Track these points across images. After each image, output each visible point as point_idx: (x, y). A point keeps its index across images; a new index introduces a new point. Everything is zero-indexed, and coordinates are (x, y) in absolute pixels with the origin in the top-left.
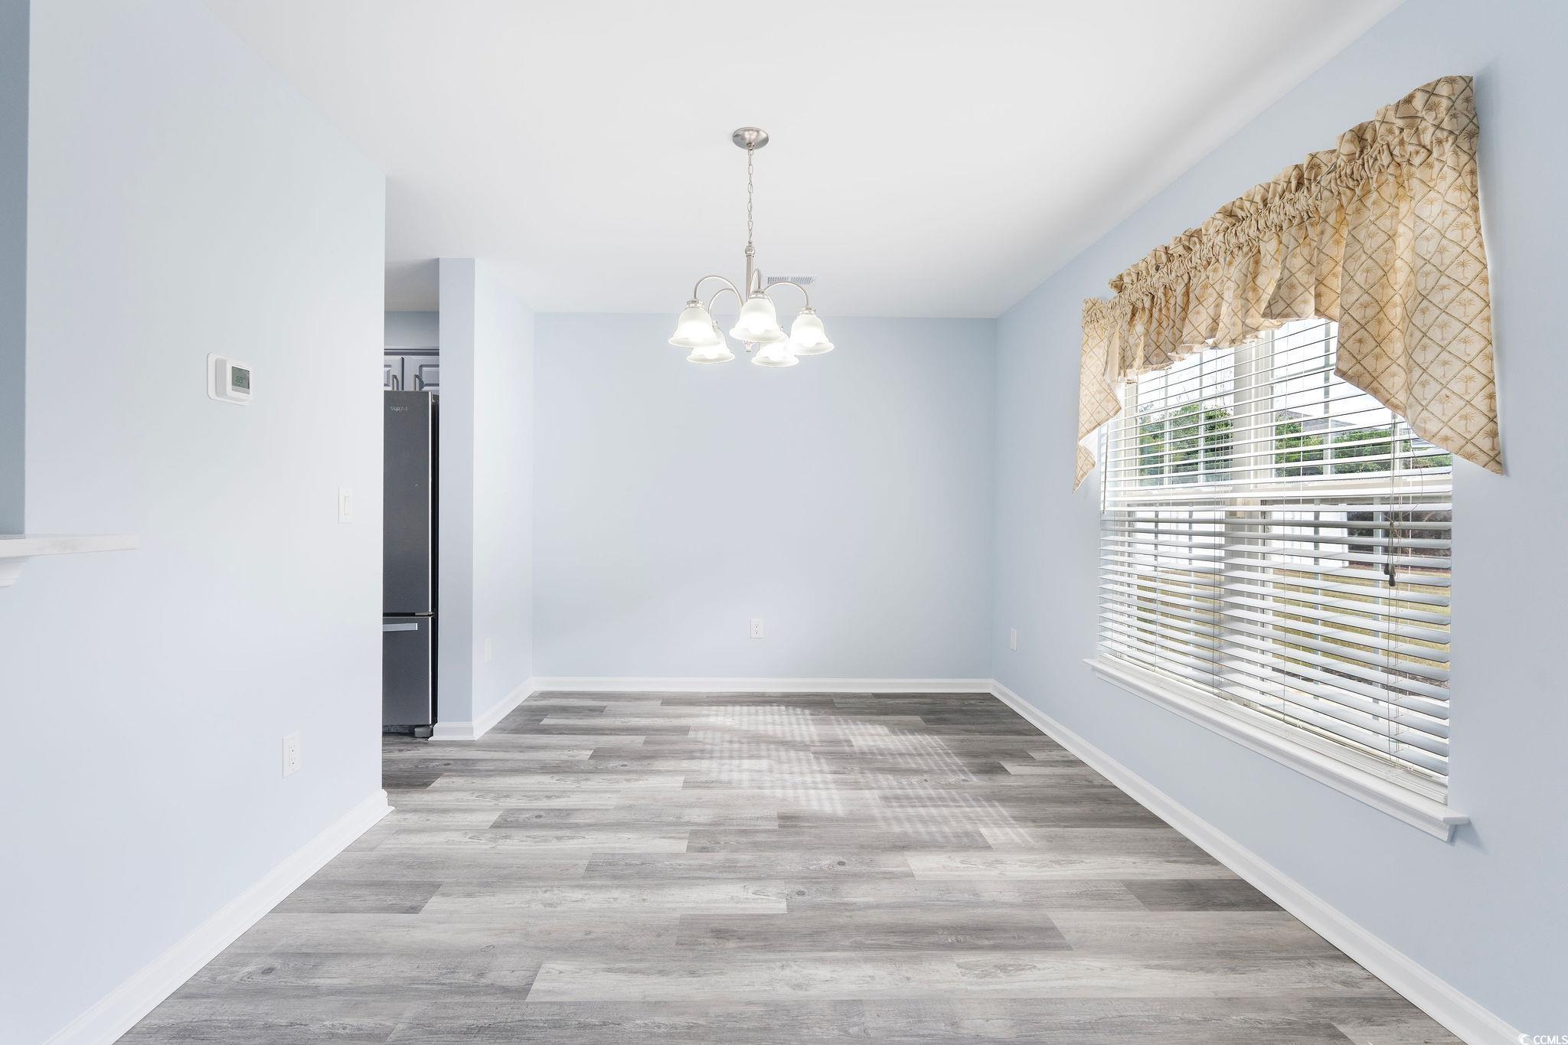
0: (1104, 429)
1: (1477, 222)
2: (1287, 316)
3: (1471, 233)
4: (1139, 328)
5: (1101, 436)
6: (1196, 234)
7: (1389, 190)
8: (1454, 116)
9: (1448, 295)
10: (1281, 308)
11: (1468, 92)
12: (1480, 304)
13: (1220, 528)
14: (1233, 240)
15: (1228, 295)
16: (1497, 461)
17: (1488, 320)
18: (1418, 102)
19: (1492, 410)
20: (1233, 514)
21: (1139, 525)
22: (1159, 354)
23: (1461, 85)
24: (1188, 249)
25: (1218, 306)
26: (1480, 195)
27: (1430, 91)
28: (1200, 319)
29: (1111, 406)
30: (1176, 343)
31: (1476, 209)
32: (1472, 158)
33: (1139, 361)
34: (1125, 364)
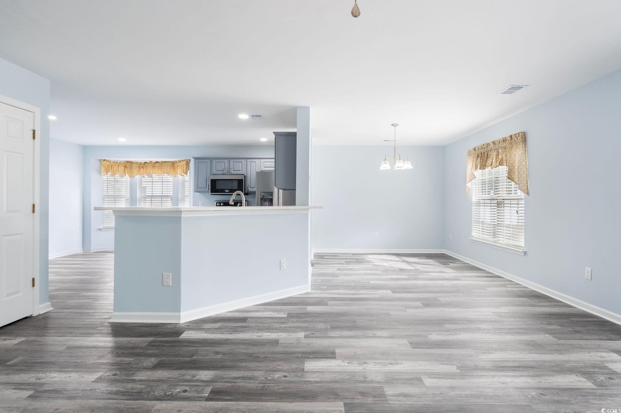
0: (472, 181)
1: (526, 155)
2: (502, 165)
3: (524, 157)
4: (479, 160)
5: (472, 183)
6: (488, 144)
7: (515, 147)
8: (522, 138)
9: (521, 167)
10: (501, 164)
11: (524, 134)
12: (526, 169)
13: (496, 205)
14: (495, 147)
15: (494, 158)
16: (528, 193)
17: (527, 171)
18: (517, 135)
19: (527, 186)
20: (497, 202)
21: (481, 205)
22: (483, 167)
23: (523, 133)
24: (487, 147)
25: (492, 160)
26: (526, 151)
27: (519, 134)
28: (489, 162)
29: (474, 177)
30: (485, 166)
31: (526, 153)
32: (525, 145)
33: (479, 168)
34: (476, 168)
